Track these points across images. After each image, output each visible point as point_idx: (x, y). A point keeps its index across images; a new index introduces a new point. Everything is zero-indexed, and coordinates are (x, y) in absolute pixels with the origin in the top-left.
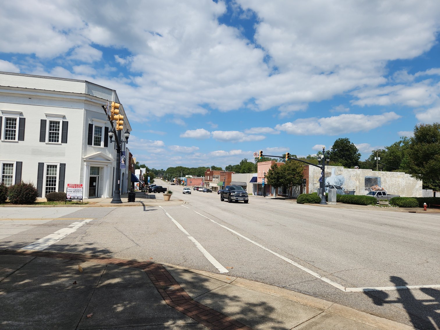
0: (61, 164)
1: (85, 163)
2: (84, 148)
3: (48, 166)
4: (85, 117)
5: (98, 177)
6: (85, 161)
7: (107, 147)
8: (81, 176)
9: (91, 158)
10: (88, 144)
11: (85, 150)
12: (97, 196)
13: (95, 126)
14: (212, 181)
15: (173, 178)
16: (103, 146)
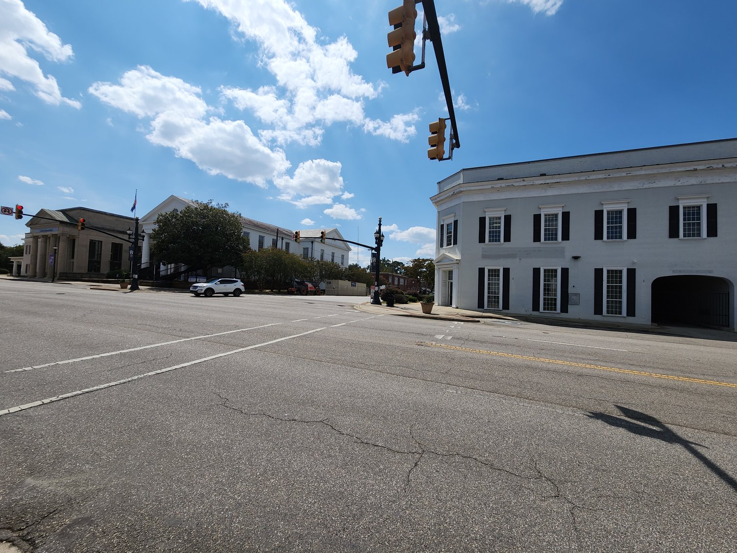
16: (452, 245)
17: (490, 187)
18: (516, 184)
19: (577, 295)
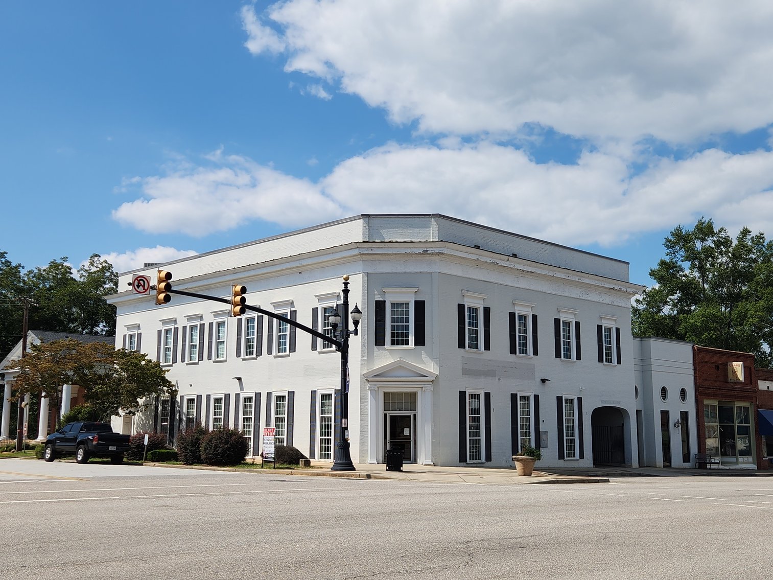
0: (336, 392)
1: (369, 386)
2: (366, 354)
3: (323, 397)
4: (366, 289)
6: (368, 381)
7: (424, 345)
9: (379, 374)
10: (376, 345)
11: (368, 356)
12: (415, 460)
16: (412, 345)
17: (475, 257)
18: (500, 263)
19: (546, 432)
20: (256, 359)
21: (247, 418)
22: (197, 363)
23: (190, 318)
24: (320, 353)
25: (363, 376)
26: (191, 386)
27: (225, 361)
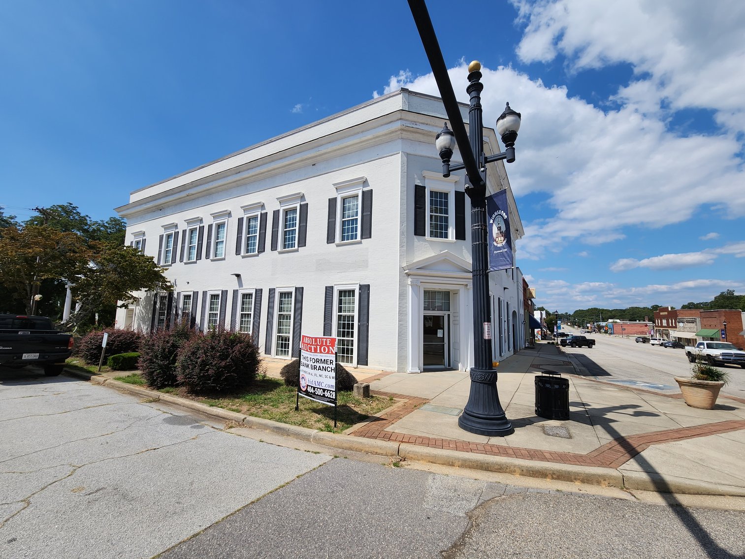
0: (361, 287)
1: (409, 281)
2: (405, 244)
3: (341, 293)
4: (405, 170)
5: (449, 315)
6: (408, 275)
7: (465, 240)
8: (400, 313)
9: (423, 267)
10: (416, 234)
11: (407, 248)
12: (449, 365)
13: (431, 192)
14: (676, 327)
15: (587, 323)
16: (453, 239)
20: (257, 255)
21: (245, 314)
22: (195, 263)
23: (189, 222)
24: (338, 246)
25: (402, 269)
26: (188, 283)
27: (224, 259)
